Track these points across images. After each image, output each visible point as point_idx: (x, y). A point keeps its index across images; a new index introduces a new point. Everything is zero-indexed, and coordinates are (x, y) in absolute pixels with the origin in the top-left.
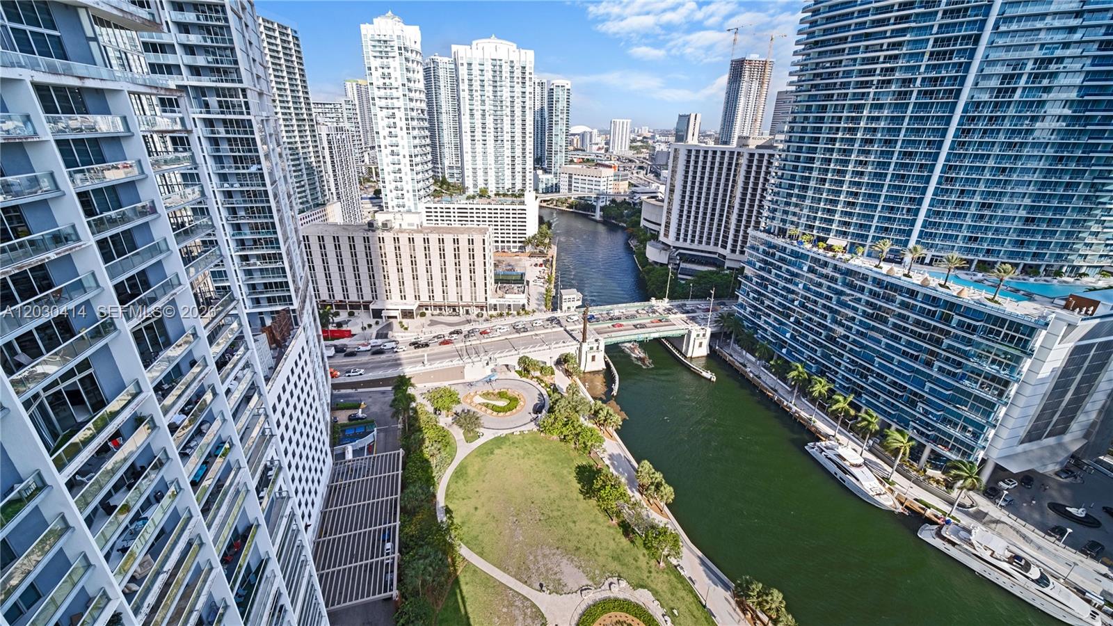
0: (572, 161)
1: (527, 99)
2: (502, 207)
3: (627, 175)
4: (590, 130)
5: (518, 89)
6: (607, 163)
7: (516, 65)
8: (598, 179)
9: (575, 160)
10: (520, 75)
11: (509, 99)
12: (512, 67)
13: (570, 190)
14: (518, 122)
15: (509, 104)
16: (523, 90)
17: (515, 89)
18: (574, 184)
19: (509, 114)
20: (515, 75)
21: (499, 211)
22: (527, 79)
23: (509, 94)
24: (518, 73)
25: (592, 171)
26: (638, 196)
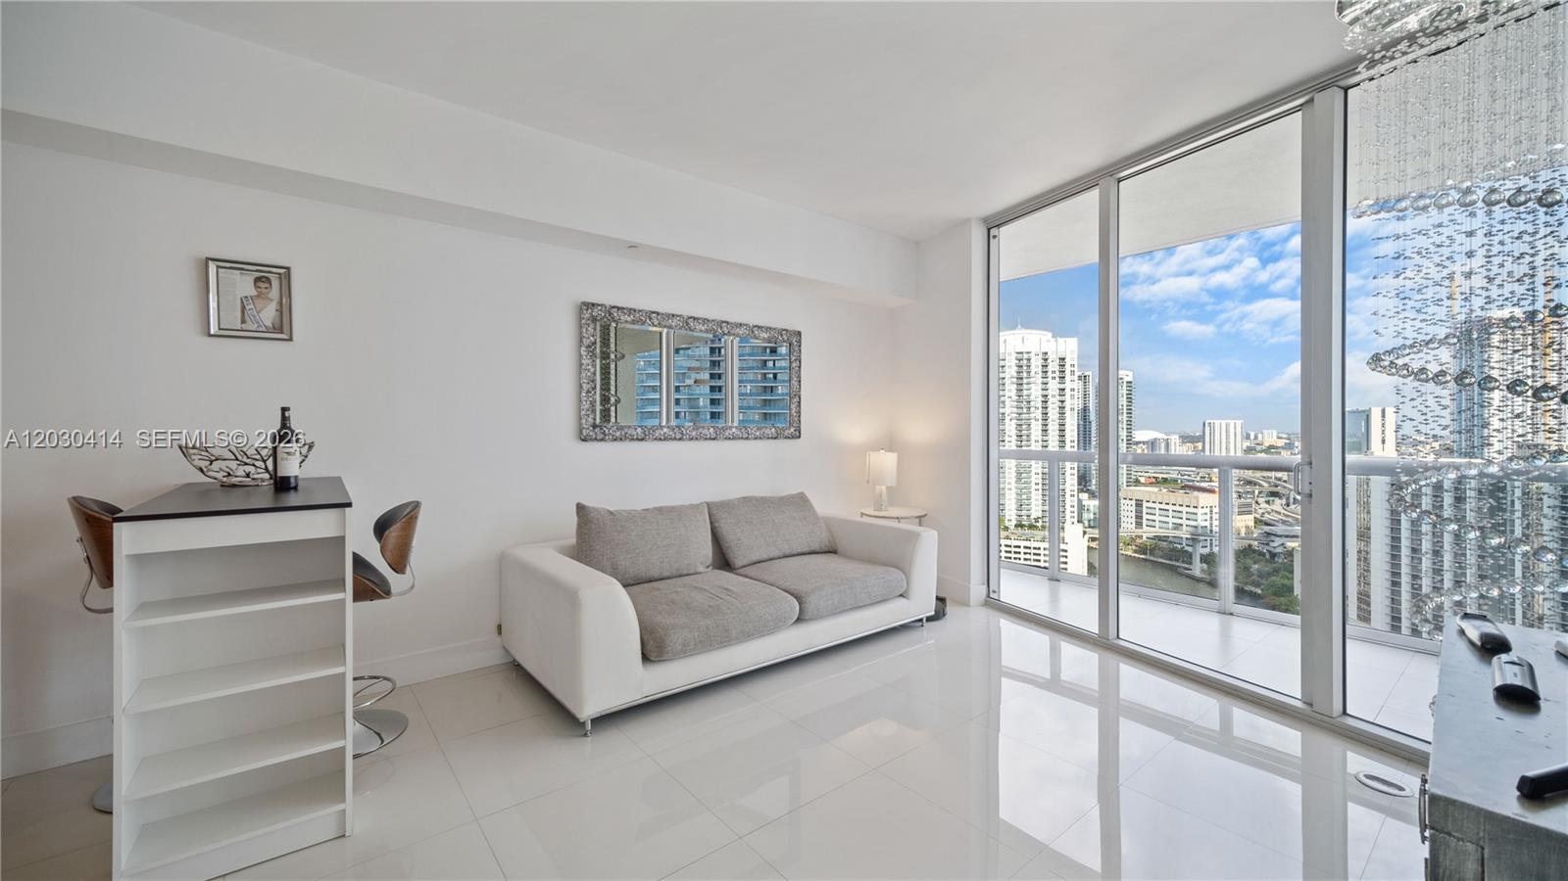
0: (1137, 482)
1: (1067, 397)
2: (1027, 544)
3: (1250, 505)
4: (1166, 437)
5: (1053, 386)
6: (1204, 485)
7: (1051, 356)
8: (1192, 510)
9: (1142, 480)
10: (1057, 368)
11: (1041, 399)
12: (1046, 360)
13: (1139, 524)
14: (1053, 428)
15: (1040, 405)
16: (1062, 386)
17: (1049, 386)
18: (1145, 516)
19: (1040, 416)
20: (1050, 368)
21: (1022, 550)
22: (1068, 372)
23: (1040, 392)
24: (1053, 366)
25: (1180, 496)
26: (1278, 542)
